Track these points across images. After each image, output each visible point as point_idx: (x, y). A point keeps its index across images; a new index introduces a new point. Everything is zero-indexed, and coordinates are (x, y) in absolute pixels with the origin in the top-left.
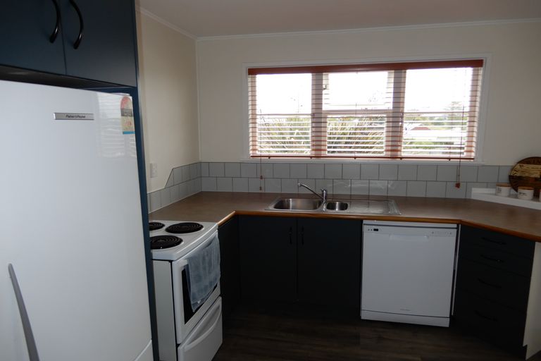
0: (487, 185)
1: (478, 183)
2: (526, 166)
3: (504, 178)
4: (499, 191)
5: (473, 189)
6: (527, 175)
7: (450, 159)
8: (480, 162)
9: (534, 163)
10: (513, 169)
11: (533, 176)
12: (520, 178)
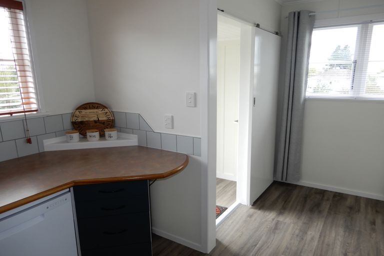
0: (56, 134)
1: (47, 134)
2: (84, 112)
3: (68, 125)
4: (71, 138)
5: (44, 141)
6: (87, 119)
7: (11, 114)
8: (44, 113)
9: (90, 108)
10: (73, 115)
11: (92, 119)
12: (82, 122)
